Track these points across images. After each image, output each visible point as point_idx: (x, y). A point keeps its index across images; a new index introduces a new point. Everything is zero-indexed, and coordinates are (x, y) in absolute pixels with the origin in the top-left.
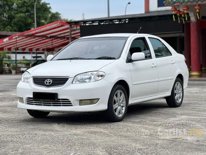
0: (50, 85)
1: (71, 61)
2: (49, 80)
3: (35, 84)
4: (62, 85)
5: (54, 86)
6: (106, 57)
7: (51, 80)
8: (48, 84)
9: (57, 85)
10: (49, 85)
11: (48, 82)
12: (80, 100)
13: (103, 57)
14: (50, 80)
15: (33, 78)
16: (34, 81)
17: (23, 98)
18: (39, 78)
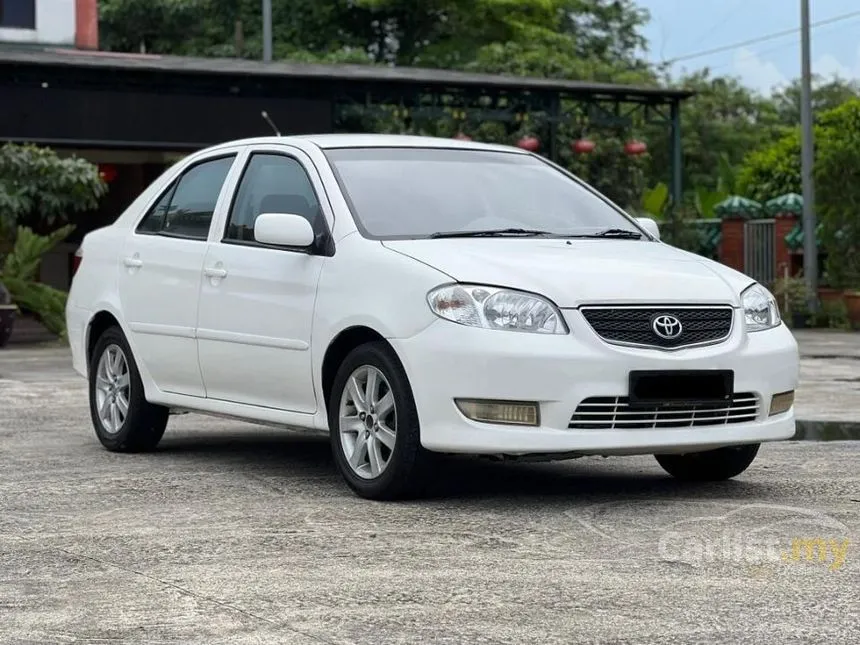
0: (680, 337)
2: (666, 318)
3: (605, 336)
4: (718, 336)
5: (692, 341)
7: (677, 321)
8: (669, 335)
9: (703, 339)
10: (676, 340)
11: (669, 328)
12: (773, 397)
14: (673, 321)
15: (583, 311)
16: (592, 326)
17: (536, 404)
18: (610, 310)
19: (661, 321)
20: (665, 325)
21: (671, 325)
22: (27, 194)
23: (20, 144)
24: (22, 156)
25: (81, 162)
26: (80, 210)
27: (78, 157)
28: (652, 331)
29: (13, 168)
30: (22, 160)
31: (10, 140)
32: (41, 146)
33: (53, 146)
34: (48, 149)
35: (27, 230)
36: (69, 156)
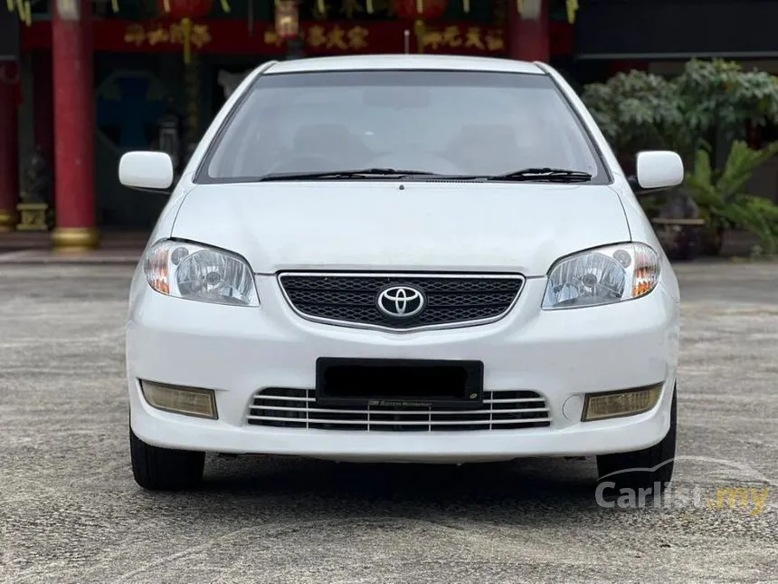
0: (416, 316)
1: (402, 188)
2: (401, 289)
3: (307, 311)
4: (487, 316)
5: (437, 321)
6: (548, 170)
7: (417, 293)
8: (400, 312)
9: (460, 318)
10: (410, 318)
11: (400, 303)
12: (588, 396)
13: (531, 171)
14: (410, 293)
15: (283, 278)
16: (291, 297)
17: (211, 392)
18: (323, 278)
19: (393, 293)
20: (397, 299)
21: (405, 299)
22: (707, 110)
23: (709, 60)
24: (705, 72)
25: (762, 77)
26: (759, 126)
27: (760, 71)
28: (375, 306)
29: (693, 85)
30: (703, 76)
31: (693, 55)
32: (727, 60)
33: (738, 60)
34: (733, 64)
35: (743, 144)
36: (751, 70)
